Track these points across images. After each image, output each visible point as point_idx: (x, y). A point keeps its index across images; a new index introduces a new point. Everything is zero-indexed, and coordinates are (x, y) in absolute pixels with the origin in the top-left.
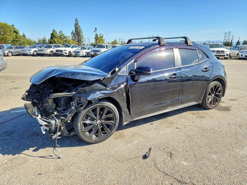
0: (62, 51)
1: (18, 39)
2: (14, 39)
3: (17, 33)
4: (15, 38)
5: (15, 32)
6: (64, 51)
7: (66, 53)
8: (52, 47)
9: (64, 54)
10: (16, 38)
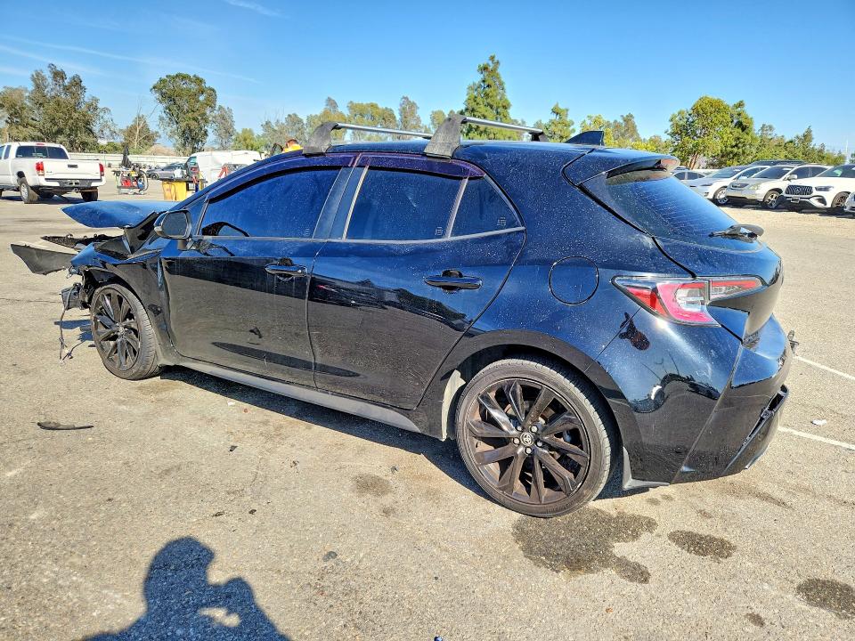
0: (808, 190)
1: (740, 150)
2: (729, 149)
3: (743, 129)
4: (733, 147)
5: (740, 125)
6: (815, 193)
7: (822, 200)
8: (787, 176)
9: (815, 202)
10: (736, 145)
